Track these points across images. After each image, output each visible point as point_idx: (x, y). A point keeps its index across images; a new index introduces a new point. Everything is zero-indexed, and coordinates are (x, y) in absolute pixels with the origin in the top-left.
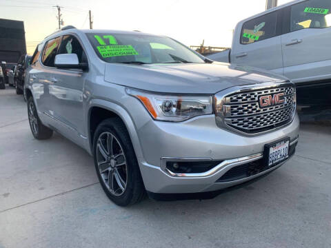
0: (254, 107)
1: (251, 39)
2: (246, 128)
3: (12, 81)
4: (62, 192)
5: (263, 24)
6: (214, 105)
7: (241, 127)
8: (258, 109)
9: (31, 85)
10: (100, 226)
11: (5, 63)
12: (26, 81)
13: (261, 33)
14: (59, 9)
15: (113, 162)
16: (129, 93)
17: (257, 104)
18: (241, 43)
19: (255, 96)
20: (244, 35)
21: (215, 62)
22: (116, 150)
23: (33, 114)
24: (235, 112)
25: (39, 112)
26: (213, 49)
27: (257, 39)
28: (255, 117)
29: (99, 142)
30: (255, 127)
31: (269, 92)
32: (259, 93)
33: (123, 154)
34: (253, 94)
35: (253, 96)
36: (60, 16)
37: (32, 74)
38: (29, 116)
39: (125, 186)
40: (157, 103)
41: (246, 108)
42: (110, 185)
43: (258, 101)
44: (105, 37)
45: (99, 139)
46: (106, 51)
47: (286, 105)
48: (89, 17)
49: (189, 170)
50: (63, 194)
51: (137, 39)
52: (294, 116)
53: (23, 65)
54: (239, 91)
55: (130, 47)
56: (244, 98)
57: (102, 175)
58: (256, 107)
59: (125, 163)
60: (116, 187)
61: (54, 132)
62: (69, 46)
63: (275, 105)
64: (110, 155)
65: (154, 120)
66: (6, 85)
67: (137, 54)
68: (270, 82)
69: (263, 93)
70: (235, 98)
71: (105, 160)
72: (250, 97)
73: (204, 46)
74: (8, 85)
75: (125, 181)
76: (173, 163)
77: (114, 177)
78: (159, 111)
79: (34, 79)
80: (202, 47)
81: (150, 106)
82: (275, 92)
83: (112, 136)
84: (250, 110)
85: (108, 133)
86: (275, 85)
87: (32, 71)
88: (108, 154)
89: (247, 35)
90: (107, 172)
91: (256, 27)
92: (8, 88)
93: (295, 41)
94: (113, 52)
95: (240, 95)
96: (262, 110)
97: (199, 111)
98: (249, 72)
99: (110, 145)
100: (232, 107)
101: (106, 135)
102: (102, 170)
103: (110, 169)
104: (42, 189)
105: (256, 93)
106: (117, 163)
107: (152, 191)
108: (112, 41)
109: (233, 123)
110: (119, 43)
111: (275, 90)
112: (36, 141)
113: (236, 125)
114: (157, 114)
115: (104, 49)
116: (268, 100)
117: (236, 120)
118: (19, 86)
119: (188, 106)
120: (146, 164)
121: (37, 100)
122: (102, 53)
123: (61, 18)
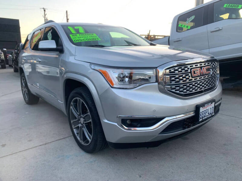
0: (187, 77)
1: (185, 28)
2: (182, 93)
3: (11, 63)
4: (44, 143)
5: (193, 17)
6: (157, 76)
7: (178, 92)
8: (190, 78)
9: (23, 64)
10: (73, 168)
11: (6, 49)
12: (19, 62)
13: (192, 24)
14: (45, 11)
15: (82, 120)
16: (93, 68)
17: (190, 75)
18: (177, 31)
19: (188, 69)
20: (180, 26)
21: (158, 45)
22: (84, 111)
23: (25, 86)
24: (173, 81)
25: (29, 84)
26: (156, 37)
27: (189, 28)
28: (188, 85)
29: (72, 105)
30: (188, 92)
31: (199, 66)
32: (191, 66)
33: (89, 113)
34: (187, 67)
35: (186, 69)
36: (45, 15)
37: (24, 57)
38: (22, 87)
39: (91, 138)
40: (114, 75)
41: (181, 78)
42: (80, 137)
43: (191, 72)
44: (76, 28)
45: (72, 103)
46: (76, 38)
47: (212, 75)
48: (66, 15)
49: (139, 125)
50: (45, 144)
51: (99, 29)
52: (218, 84)
53: (18, 50)
54: (176, 65)
55: (95, 35)
56: (180, 70)
57: (74, 130)
58: (189, 77)
59: (91, 120)
60: (85, 139)
61: (40, 99)
62: (50, 35)
63: (203, 75)
64: (80, 115)
65: (112, 87)
66: (7, 66)
67: (99, 39)
68: (199, 58)
69: (194, 66)
70: (173, 70)
71: (76, 119)
72: (184, 69)
73: (150, 35)
74: (8, 66)
75: (91, 134)
76: (127, 120)
77: (83, 131)
78: (115, 81)
79: (25, 60)
80: (148, 35)
81: (109, 77)
82: (203, 65)
83: (81, 100)
84: (184, 79)
85: (78, 98)
86: (203, 61)
87: (24, 55)
88: (78, 114)
89: (182, 26)
90: (78, 127)
91: (188, 19)
92: (8, 68)
93: (218, 29)
94: (82, 39)
95: (177, 68)
96: (193, 79)
97: (146, 80)
98: (184, 51)
99: (80, 108)
100: (170, 77)
101: (77, 100)
102: (74, 126)
103: (80, 125)
104: (30, 141)
105: (189, 66)
106: (85, 121)
107: (111, 141)
108: (81, 30)
109: (171, 89)
110: (86, 32)
111: (203, 64)
112: (27, 105)
113: (174, 90)
114: (114, 83)
115: (75, 37)
116: (198, 72)
117: (174, 87)
118: (16, 66)
119: (138, 77)
120: (106, 121)
121: (27, 75)
122: (73, 40)
123: (46, 17)
